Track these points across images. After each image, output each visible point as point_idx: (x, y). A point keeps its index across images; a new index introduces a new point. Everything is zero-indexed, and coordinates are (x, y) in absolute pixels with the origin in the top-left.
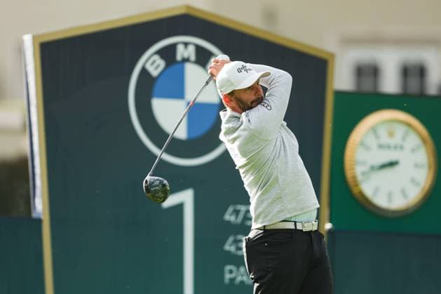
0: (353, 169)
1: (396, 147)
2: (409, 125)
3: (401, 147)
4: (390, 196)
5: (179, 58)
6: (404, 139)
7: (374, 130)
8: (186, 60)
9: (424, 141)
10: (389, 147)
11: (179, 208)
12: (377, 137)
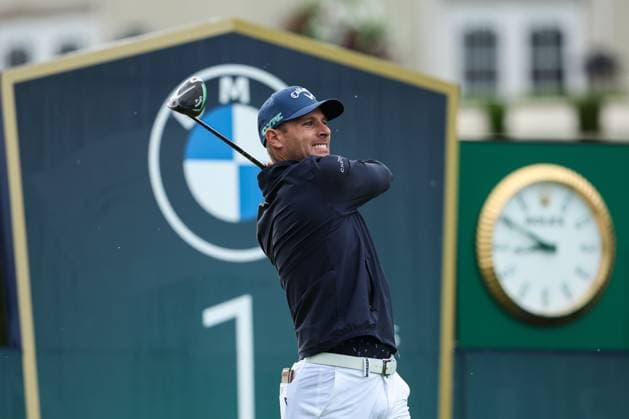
0: (490, 256)
1: (552, 222)
3: (561, 222)
4: (545, 295)
5: (224, 97)
6: (564, 208)
8: (234, 102)
10: (542, 221)
11: (230, 326)
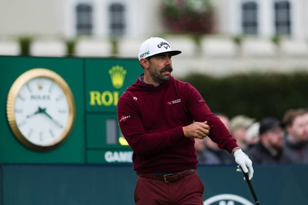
1: (44, 98)
2: (52, 80)
3: (49, 97)
4: (41, 135)
6: (50, 91)
7: (27, 84)
9: (65, 92)
10: (39, 97)
12: (30, 90)
